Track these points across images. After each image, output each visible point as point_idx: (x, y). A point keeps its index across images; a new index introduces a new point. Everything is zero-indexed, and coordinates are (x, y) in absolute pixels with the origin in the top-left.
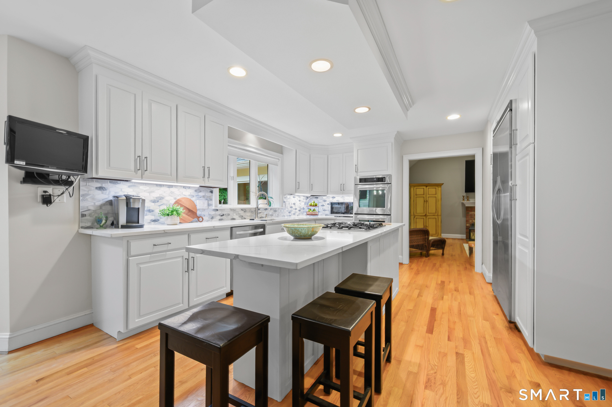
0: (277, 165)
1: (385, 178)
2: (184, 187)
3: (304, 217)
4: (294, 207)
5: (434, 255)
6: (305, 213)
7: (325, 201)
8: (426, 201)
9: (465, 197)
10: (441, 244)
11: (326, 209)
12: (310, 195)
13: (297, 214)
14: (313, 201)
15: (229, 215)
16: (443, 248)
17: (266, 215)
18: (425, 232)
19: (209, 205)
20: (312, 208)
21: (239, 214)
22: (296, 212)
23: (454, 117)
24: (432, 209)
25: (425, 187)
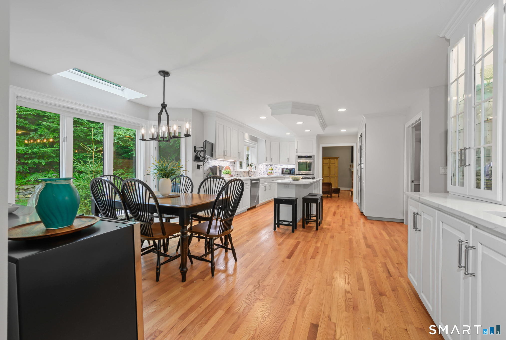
0: (255, 148)
1: (311, 156)
2: (227, 161)
3: (266, 176)
4: (261, 171)
5: (334, 197)
6: (267, 174)
7: (276, 167)
8: (329, 168)
9: (351, 165)
10: (337, 191)
11: (277, 172)
12: (269, 164)
13: (262, 174)
14: (271, 168)
15: (239, 174)
16: (339, 193)
17: (252, 174)
18: (330, 184)
19: (234, 169)
20: (270, 171)
21: (243, 174)
22: (262, 173)
23: (343, 131)
24: (333, 173)
25: (329, 159)
